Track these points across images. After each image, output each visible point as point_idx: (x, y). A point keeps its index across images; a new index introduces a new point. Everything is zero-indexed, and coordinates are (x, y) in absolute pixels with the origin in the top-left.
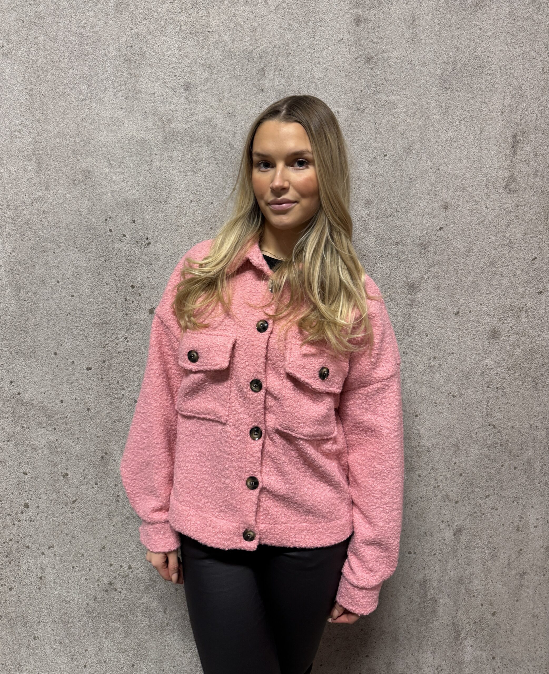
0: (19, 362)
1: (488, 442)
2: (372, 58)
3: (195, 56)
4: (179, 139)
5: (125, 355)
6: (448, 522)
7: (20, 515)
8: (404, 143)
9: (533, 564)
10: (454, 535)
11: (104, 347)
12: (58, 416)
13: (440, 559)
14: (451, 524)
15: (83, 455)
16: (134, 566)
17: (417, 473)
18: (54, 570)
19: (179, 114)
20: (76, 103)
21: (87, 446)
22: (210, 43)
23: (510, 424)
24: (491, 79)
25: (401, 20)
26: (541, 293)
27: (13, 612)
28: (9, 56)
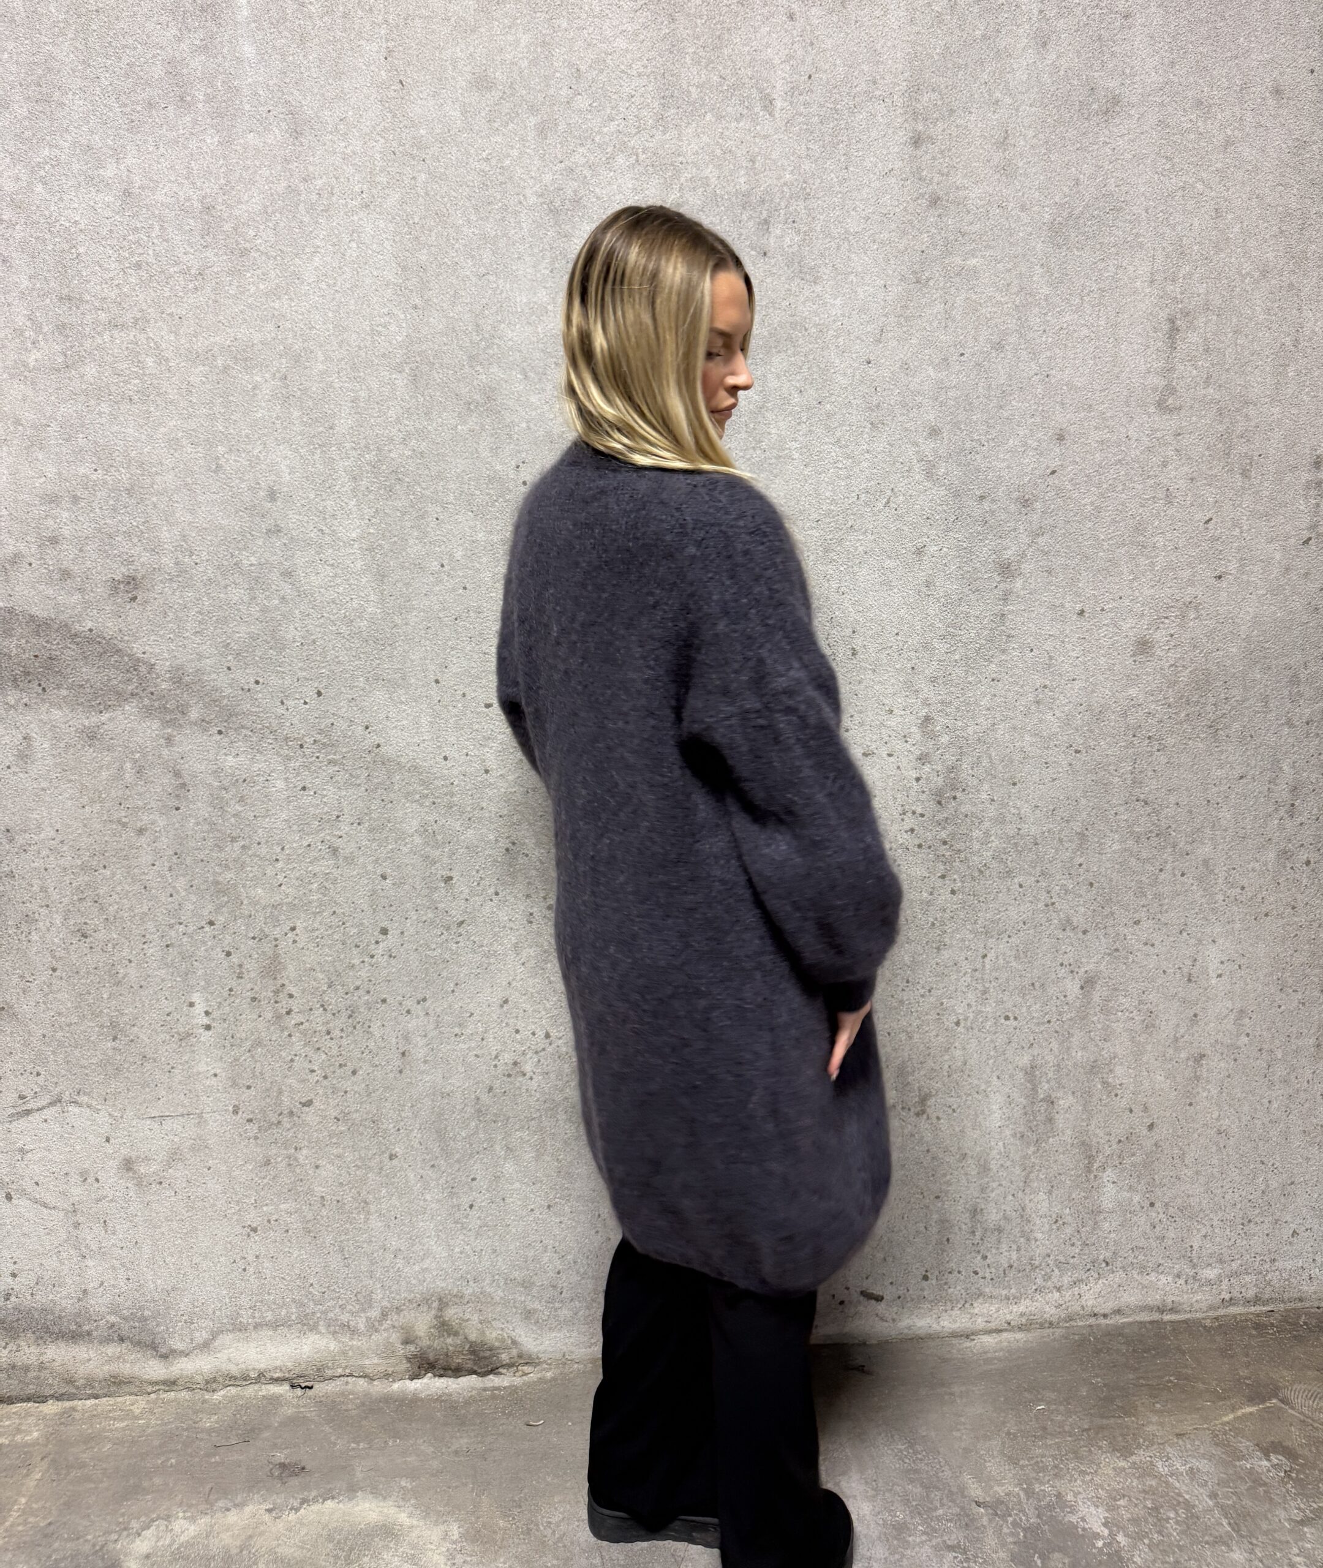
0: (380, 695)
1: (1137, 830)
2: (939, 198)
6: (1070, 965)
7: (373, 947)
8: (992, 335)
9: (1217, 1041)
10: (1082, 988)
12: (438, 783)
13: (1058, 1029)
14: (1076, 970)
15: (477, 847)
16: (553, 1033)
17: (1016, 880)
18: (424, 1041)
20: (474, 279)
21: (484, 831)
22: (683, 180)
23: (1172, 799)
24: (1132, 229)
25: (986, 138)
26: (1220, 577)
27: (357, 1111)
28: (372, 207)
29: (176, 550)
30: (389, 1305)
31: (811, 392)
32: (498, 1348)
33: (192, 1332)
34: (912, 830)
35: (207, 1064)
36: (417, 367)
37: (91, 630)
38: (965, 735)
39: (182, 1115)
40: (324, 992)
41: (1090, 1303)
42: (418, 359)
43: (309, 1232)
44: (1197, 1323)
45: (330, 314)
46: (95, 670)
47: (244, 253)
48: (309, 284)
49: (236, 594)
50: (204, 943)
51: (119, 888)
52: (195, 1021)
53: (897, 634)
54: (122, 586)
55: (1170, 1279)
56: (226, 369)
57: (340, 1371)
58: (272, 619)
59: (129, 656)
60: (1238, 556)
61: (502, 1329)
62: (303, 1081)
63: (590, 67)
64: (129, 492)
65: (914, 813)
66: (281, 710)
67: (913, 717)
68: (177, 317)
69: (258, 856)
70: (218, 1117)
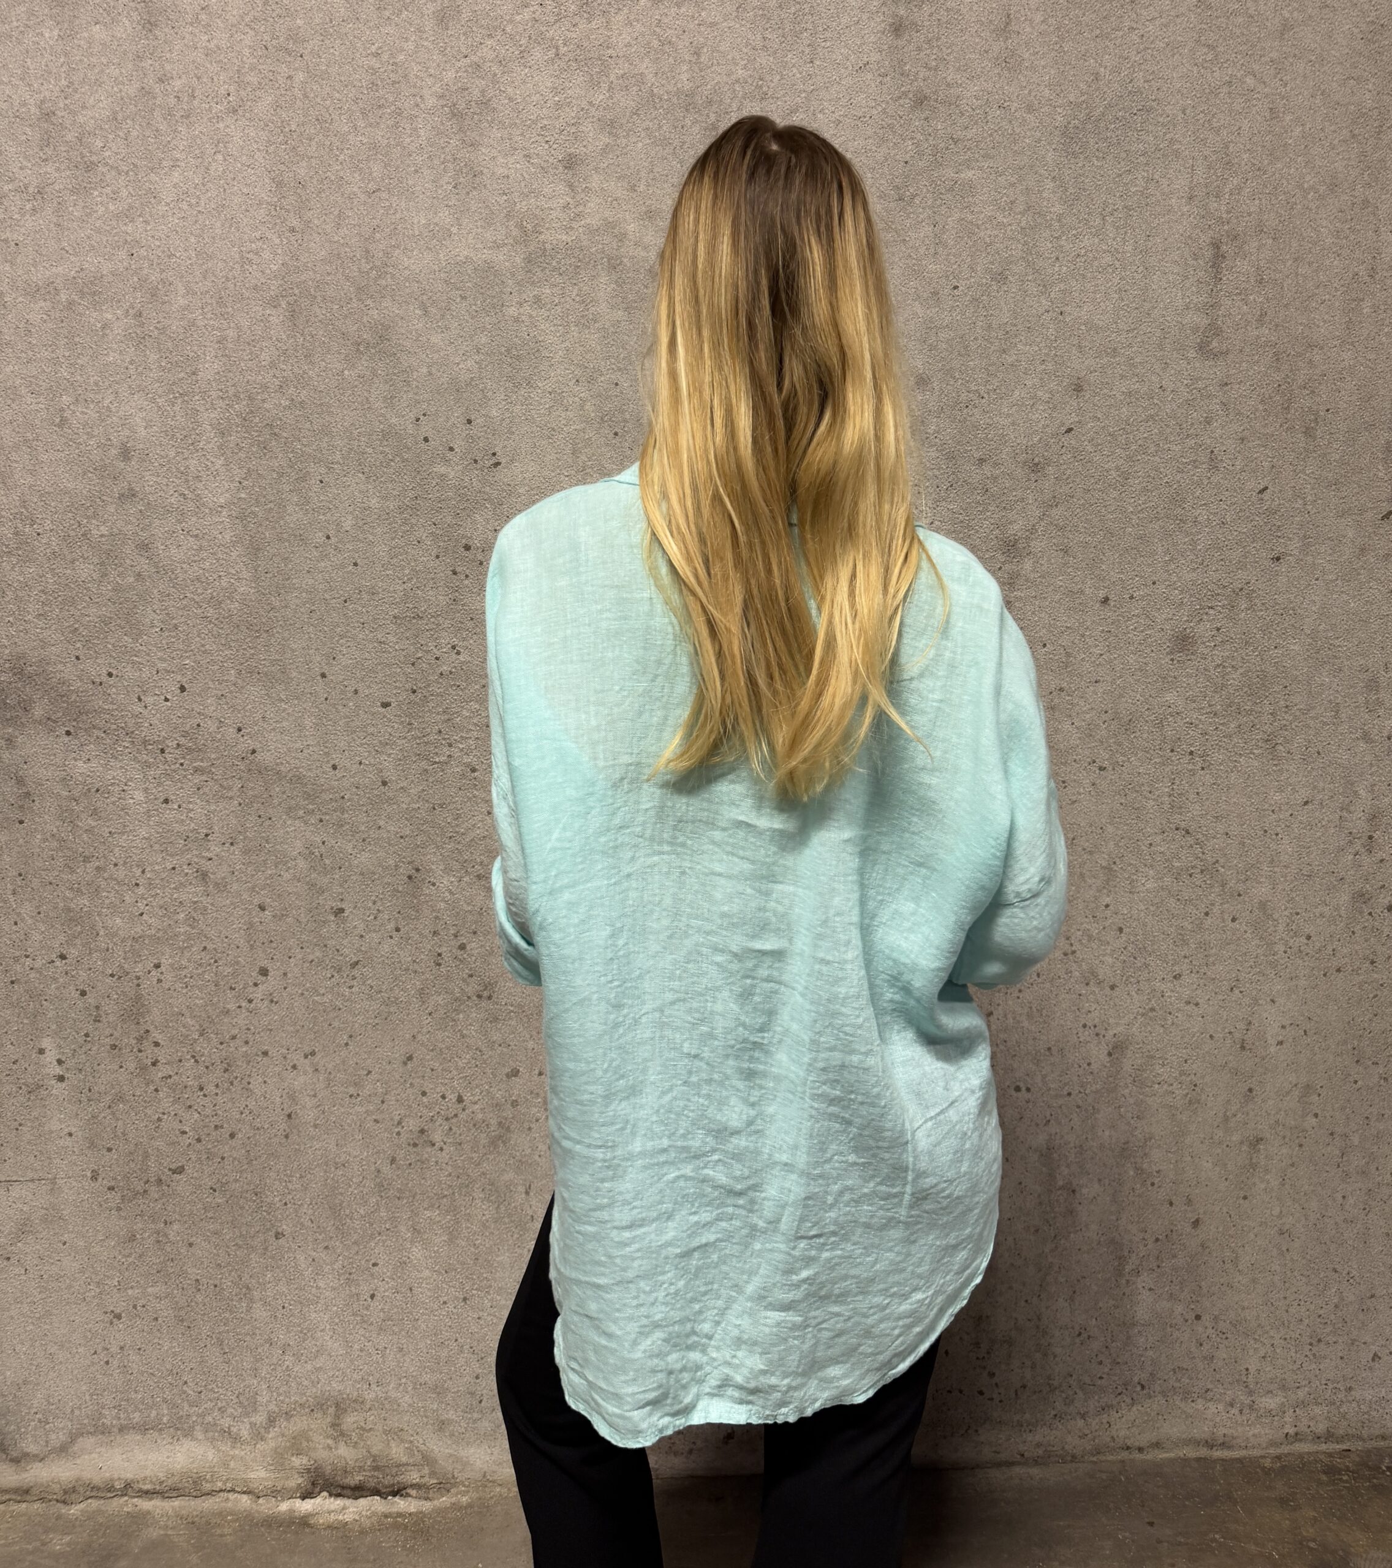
0: (255, 691)
1: (1176, 864)
2: (925, 98)
3: (584, 104)
4: (554, 264)
5: (453, 679)
6: (1095, 1026)
7: (251, 989)
8: (992, 263)
9: (1277, 1122)
10: (1110, 1054)
11: (413, 664)
12: (326, 796)
13: (1080, 1103)
14: (1103, 1032)
15: (374, 873)
16: (467, 1097)
18: (314, 1101)
19: (554, 214)
20: (363, 197)
21: (381, 854)
22: (612, 77)
23: (1221, 828)
24: (1165, 134)
25: (982, 24)
26: (1278, 559)
27: (236, 1181)
28: (240, 112)
29: (15, 518)
30: (277, 1410)
32: (407, 1464)
33: (47, 1435)
35: (59, 1120)
36: (296, 301)
39: (32, 1180)
40: (195, 1041)
41: (1122, 1433)
42: (297, 292)
43: (182, 1321)
44: (1254, 1462)
45: (193, 240)
47: (90, 167)
48: (168, 204)
49: (85, 570)
50: (55, 979)
52: (46, 1071)
55: (1221, 1407)
56: (71, 304)
57: (220, 1484)
58: (127, 600)
60: (1302, 533)
61: (411, 1442)
62: (173, 1144)
66: (138, 708)
68: (13, 244)
69: (116, 879)
70: (74, 1184)
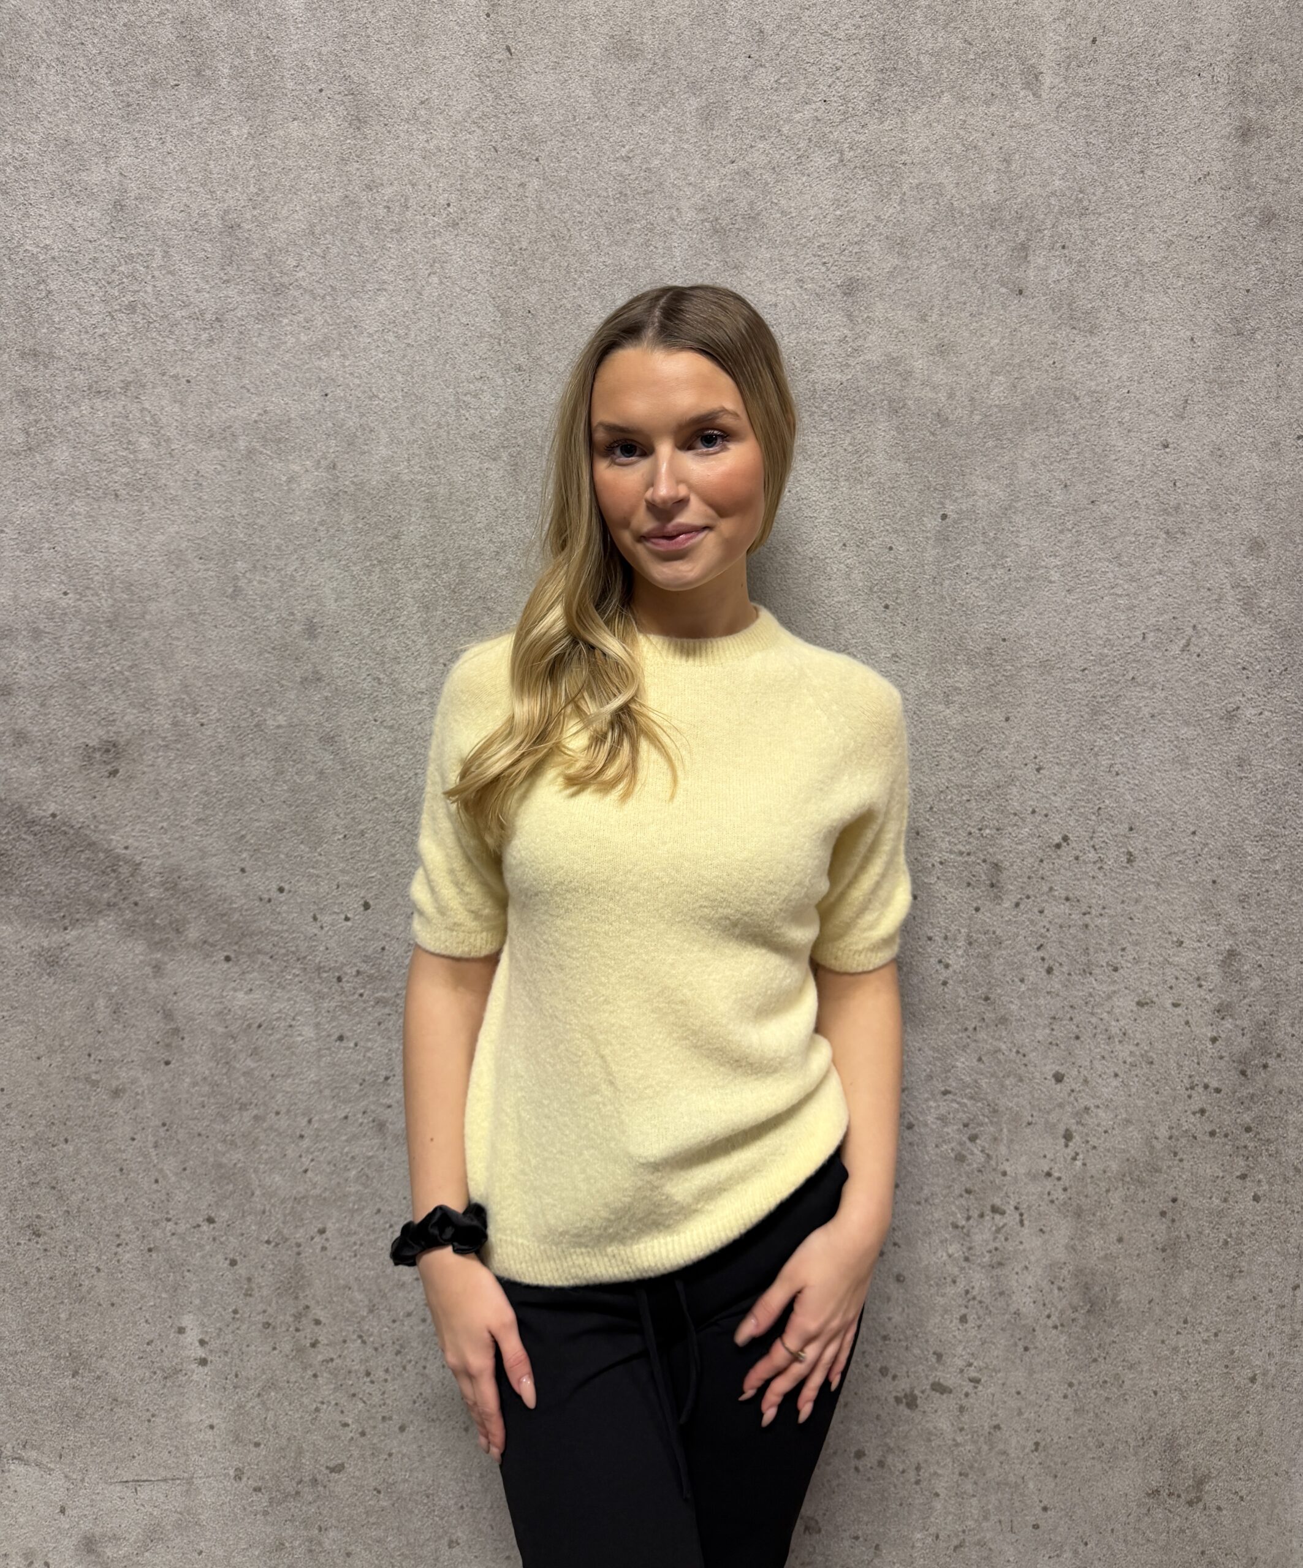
2: (1274, 215)
3: (871, 219)
4: (825, 407)
19: (828, 349)
22: (905, 188)
27: (405, 1481)
28: (462, 226)
29: (174, 706)
31: (1080, 486)
34: (1202, 1112)
35: (201, 1411)
36: (519, 453)
37: (54, 815)
38: (1284, 977)
39: (165, 1480)
40: (363, 1318)
42: (521, 441)
45: (399, 378)
46: (58, 870)
47: (279, 290)
48: (370, 335)
49: (257, 767)
50: (201, 1247)
51: (85, 1170)
52: (187, 1352)
53: (1194, 833)
54: (97, 755)
56: (251, 453)
58: (305, 802)
59: (106, 851)
62: (332, 1438)
63: (779, 27)
64: (111, 623)
65: (1206, 1087)
66: (313, 929)
67: (1211, 951)
68: (184, 380)
69: (276, 1130)
70: (214, 1484)
